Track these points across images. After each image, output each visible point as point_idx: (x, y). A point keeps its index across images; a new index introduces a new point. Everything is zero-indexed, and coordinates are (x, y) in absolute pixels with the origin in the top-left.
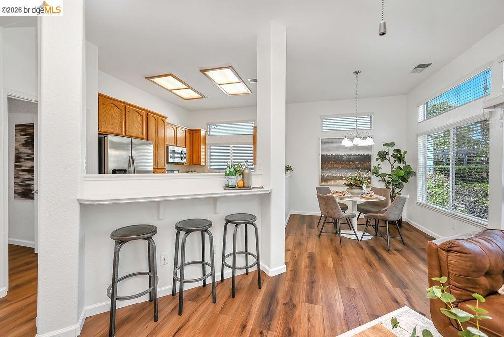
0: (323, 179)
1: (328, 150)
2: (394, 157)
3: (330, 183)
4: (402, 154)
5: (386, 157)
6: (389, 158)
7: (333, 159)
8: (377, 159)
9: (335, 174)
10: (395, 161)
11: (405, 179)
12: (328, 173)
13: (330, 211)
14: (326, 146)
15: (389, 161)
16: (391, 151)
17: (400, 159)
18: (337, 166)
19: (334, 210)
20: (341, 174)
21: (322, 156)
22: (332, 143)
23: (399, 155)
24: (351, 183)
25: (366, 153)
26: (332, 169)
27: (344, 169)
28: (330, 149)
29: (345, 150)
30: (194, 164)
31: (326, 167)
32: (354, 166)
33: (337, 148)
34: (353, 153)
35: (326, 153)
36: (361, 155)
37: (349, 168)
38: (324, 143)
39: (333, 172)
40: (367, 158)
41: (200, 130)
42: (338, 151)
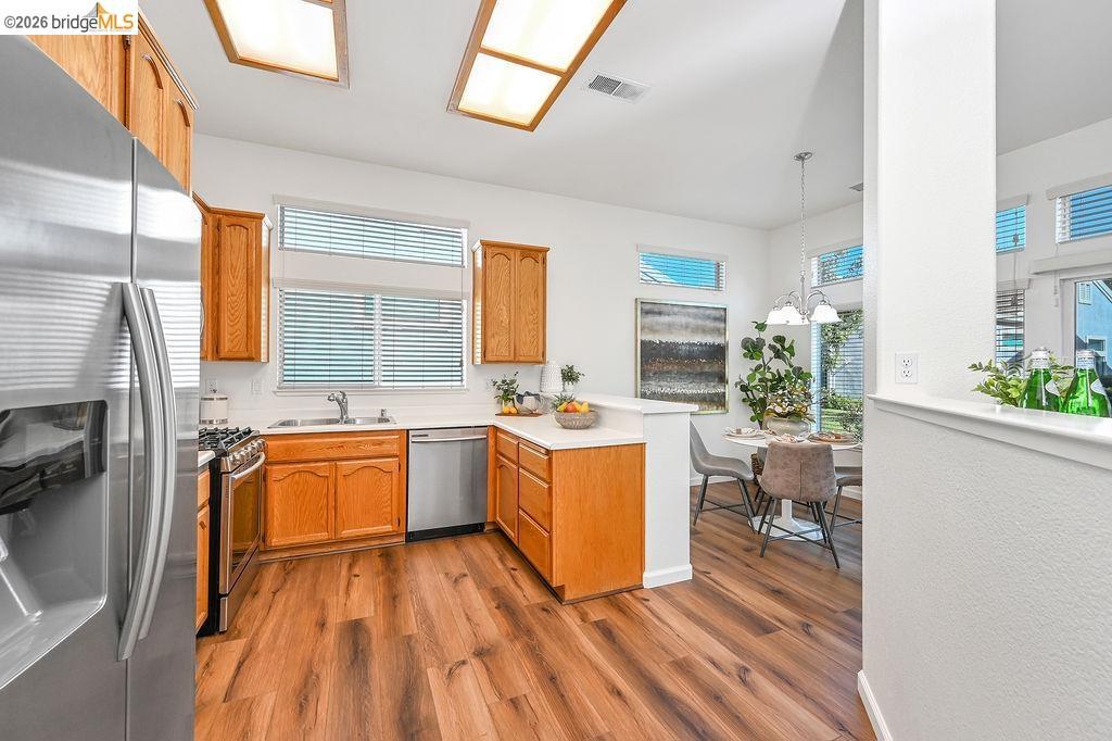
1: (652, 330)
2: (772, 351)
4: (787, 346)
5: (762, 352)
7: (663, 353)
9: (666, 388)
10: (771, 359)
14: (650, 319)
16: (767, 338)
17: (783, 355)
18: (670, 368)
20: (676, 386)
21: (643, 343)
22: (660, 313)
23: (781, 348)
25: (718, 340)
26: (661, 375)
27: (681, 376)
28: (658, 327)
29: (684, 332)
30: (221, 359)
31: (650, 371)
32: (699, 369)
33: (670, 327)
34: (698, 339)
35: (649, 337)
36: (710, 346)
37: (689, 374)
38: (646, 313)
39: (662, 383)
40: (719, 353)
41: (261, 217)
42: (672, 333)
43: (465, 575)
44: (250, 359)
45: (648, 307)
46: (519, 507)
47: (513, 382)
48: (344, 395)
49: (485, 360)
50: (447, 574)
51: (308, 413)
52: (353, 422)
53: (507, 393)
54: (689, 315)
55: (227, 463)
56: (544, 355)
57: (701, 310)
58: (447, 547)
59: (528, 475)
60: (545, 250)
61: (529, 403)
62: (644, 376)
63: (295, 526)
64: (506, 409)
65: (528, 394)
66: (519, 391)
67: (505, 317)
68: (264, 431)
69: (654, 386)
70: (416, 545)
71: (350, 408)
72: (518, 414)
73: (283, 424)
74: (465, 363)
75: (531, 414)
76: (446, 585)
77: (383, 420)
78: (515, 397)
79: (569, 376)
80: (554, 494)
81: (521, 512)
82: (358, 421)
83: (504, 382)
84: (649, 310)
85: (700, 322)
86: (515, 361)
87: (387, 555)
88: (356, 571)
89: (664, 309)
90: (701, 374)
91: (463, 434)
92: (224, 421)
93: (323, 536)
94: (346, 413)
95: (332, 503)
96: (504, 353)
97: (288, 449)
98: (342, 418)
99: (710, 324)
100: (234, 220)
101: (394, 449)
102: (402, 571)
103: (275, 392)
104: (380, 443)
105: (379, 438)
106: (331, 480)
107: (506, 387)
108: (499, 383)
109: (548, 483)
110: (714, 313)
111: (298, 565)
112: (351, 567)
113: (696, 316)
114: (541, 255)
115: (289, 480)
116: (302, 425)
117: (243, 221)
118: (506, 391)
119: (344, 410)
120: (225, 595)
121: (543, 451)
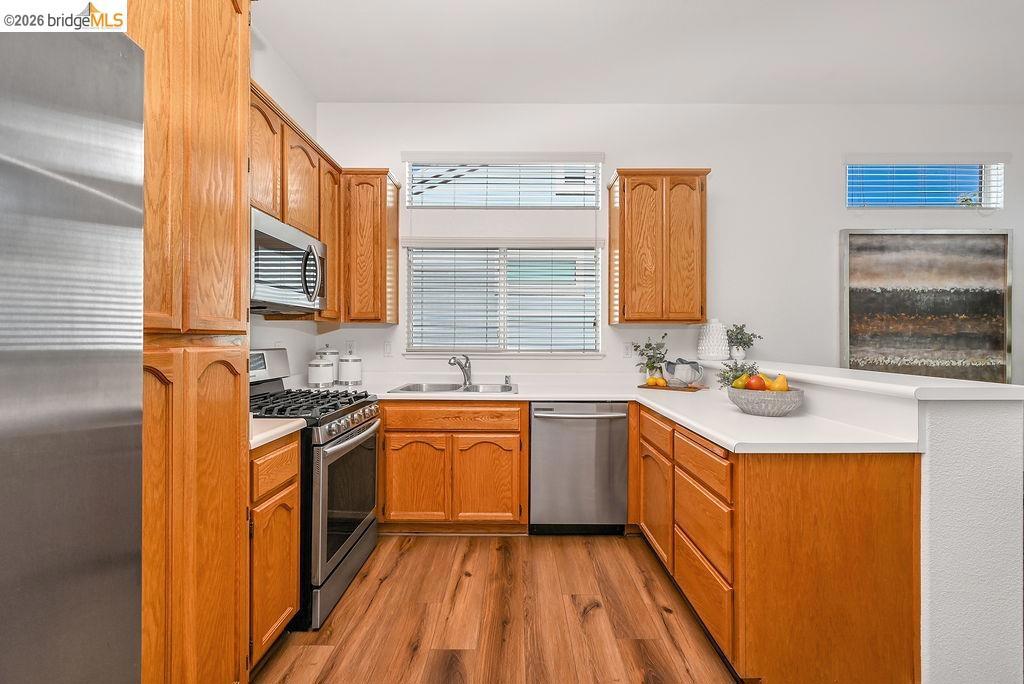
1: (870, 274)
7: (887, 306)
14: (864, 258)
18: (901, 328)
21: (852, 291)
22: (882, 249)
25: (990, 285)
26: (883, 338)
27: (918, 338)
28: (879, 270)
29: (926, 275)
30: (352, 320)
31: (865, 332)
32: (953, 330)
33: (900, 269)
34: (950, 284)
35: (863, 284)
36: (976, 294)
37: (935, 336)
38: (861, 249)
39: (886, 350)
40: (992, 304)
41: (385, 173)
42: (904, 276)
43: (598, 605)
44: (377, 320)
45: (861, 241)
46: (674, 523)
47: (659, 346)
48: (468, 359)
49: (625, 319)
50: (573, 597)
51: (432, 377)
52: (475, 389)
53: (653, 361)
54: (935, 248)
55: (320, 434)
56: (703, 311)
57: (958, 241)
58: (576, 550)
59: (691, 481)
60: (705, 173)
61: (683, 373)
62: (855, 338)
63: (412, 502)
64: (651, 381)
65: (681, 361)
66: (668, 358)
67: (649, 264)
68: (383, 395)
69: (871, 353)
70: (539, 540)
71: (474, 373)
72: (667, 387)
73: (408, 389)
74: (599, 324)
75: (688, 388)
76: (571, 616)
77: (507, 388)
78: (663, 365)
79: (739, 338)
80: (740, 525)
81: (677, 529)
82: (481, 389)
83: (648, 346)
84: (861, 244)
85: (955, 258)
86: (662, 320)
87: (506, 548)
88: (469, 568)
89: (889, 242)
90: (958, 336)
91: (599, 410)
92: (356, 383)
93: (439, 515)
94: (469, 378)
95: (448, 480)
96: (650, 308)
97: (405, 416)
98: (465, 384)
99: (975, 260)
100: (362, 178)
101: (515, 423)
102: (519, 580)
103: (404, 355)
104: (500, 416)
105: (498, 409)
106: (447, 454)
107: (651, 353)
108: (642, 347)
109: (730, 505)
111: (415, 544)
112: (465, 558)
113: (947, 250)
114: (698, 180)
115: (407, 449)
116: (429, 391)
117: (369, 179)
118: (650, 357)
119: (467, 375)
120: (318, 588)
121: (720, 452)
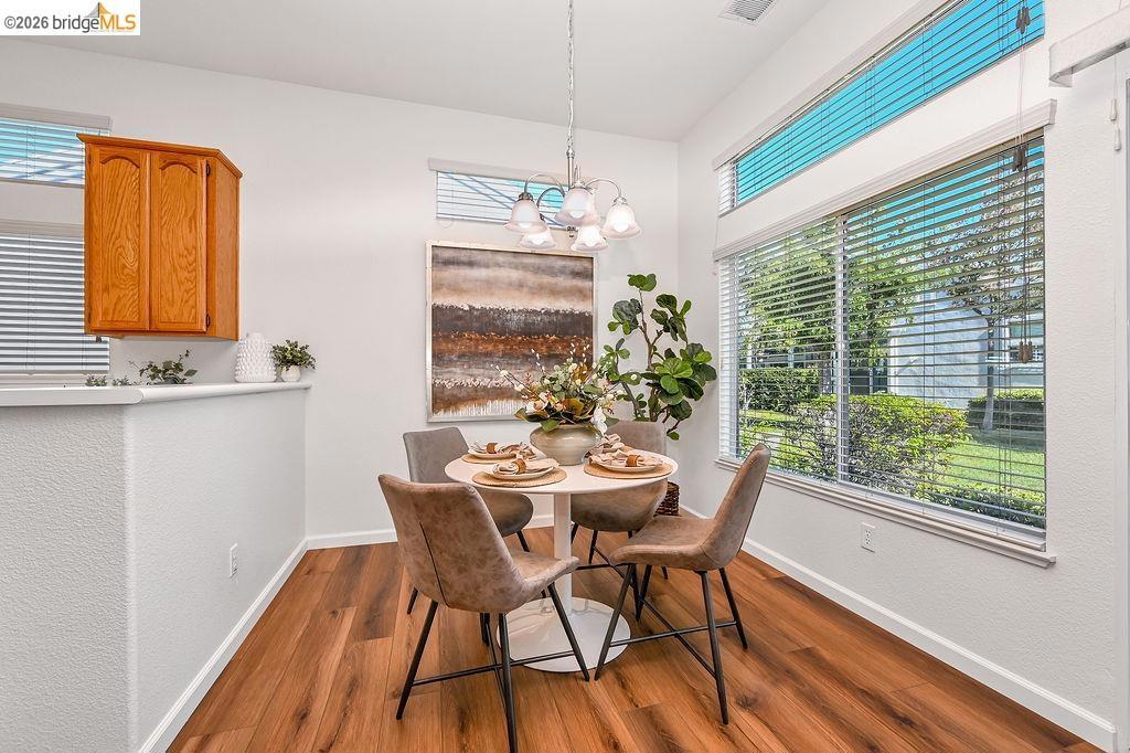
0: (443, 400)
1: (456, 289)
2: (659, 321)
3: (466, 412)
4: (679, 310)
5: (635, 321)
6: (645, 324)
7: (475, 324)
8: (612, 327)
9: (481, 377)
10: (659, 334)
11: (695, 386)
12: (458, 376)
13: (452, 575)
14: (451, 273)
15: (645, 332)
16: (649, 300)
17: (673, 326)
18: (490, 348)
19: (474, 570)
20: (502, 376)
21: (436, 309)
22: (471, 264)
23: (670, 315)
24: (548, 408)
25: (579, 307)
26: (471, 358)
27: (509, 359)
28: (465, 286)
29: (517, 294)
31: (450, 352)
32: (544, 351)
33: (489, 286)
34: (541, 304)
35: (447, 301)
36: (565, 315)
37: (526, 357)
38: (445, 263)
39: (475, 371)
40: (581, 326)
42: (492, 294)
45: (447, 254)
54: (525, 267)
56: (209, 321)
57: (549, 261)
62: (439, 358)
67: (129, 260)
84: (447, 258)
85: (545, 279)
89: (478, 257)
90: (548, 357)
96: (130, 316)
99: (564, 282)
110: (571, 264)
113: (537, 270)
